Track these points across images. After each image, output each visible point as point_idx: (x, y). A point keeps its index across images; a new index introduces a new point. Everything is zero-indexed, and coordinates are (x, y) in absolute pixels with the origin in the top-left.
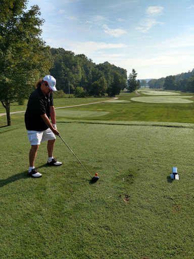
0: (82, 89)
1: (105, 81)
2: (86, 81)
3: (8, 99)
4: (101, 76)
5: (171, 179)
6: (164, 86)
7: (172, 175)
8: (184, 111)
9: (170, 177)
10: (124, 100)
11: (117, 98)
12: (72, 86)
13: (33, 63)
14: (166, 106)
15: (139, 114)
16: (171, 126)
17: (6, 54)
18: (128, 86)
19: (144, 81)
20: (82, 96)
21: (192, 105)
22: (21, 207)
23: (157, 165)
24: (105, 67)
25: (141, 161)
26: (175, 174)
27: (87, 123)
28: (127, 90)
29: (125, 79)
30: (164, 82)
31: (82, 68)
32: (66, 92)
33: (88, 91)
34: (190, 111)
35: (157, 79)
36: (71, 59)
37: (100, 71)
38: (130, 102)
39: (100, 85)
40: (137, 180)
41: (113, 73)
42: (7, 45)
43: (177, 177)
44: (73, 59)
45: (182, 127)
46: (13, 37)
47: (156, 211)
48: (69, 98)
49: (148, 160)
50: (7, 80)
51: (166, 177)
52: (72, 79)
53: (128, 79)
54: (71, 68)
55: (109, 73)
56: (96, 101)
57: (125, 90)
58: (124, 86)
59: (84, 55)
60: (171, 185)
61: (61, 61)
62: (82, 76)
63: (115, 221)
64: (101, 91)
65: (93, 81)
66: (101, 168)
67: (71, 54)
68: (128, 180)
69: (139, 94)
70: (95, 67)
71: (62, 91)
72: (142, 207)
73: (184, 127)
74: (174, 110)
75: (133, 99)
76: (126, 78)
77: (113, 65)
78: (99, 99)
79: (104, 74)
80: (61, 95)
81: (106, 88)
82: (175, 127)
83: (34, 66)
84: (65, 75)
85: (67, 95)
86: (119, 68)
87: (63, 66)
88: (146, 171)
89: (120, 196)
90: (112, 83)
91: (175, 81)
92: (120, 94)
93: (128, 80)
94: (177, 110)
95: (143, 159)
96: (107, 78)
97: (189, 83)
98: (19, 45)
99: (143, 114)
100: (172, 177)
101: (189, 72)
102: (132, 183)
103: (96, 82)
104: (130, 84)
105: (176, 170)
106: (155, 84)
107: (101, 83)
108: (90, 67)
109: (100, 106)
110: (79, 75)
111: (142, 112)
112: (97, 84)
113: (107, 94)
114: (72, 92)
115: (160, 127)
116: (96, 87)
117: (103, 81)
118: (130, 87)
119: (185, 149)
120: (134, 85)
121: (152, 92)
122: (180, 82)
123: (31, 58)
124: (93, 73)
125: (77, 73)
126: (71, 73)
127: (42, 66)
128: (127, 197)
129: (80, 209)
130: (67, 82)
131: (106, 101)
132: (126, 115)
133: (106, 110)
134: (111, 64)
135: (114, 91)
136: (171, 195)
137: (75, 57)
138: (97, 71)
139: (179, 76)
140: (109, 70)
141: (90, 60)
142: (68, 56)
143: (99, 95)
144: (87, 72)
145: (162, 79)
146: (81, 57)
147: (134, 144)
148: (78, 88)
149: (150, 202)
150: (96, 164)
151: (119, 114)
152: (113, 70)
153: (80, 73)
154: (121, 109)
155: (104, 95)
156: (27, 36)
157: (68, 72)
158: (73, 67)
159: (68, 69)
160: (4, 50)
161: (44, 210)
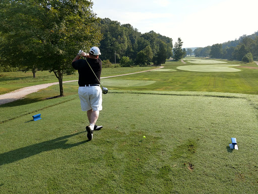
0: (128, 58)
1: (150, 50)
2: (132, 50)
3: (60, 70)
4: (147, 45)
5: (230, 149)
6: (210, 54)
7: (231, 145)
8: (232, 80)
9: (229, 147)
10: (170, 68)
11: (163, 67)
12: (118, 55)
13: (84, 35)
14: (213, 75)
15: (186, 83)
16: (223, 97)
17: (60, 27)
18: (174, 55)
19: (190, 50)
20: (128, 65)
22: (95, 173)
23: (215, 135)
24: (151, 37)
25: (199, 132)
26: (234, 144)
27: (138, 93)
28: (172, 59)
29: (170, 48)
30: (210, 50)
31: (128, 37)
32: (112, 61)
33: (133, 60)
34: (237, 80)
35: (203, 47)
36: (117, 29)
37: (146, 41)
38: (176, 70)
39: (146, 54)
40: (198, 150)
41: (158, 42)
42: (61, 18)
43: (236, 147)
44: (119, 29)
45: (235, 97)
46: (67, 11)
47: (220, 179)
48: (115, 67)
49: (206, 131)
50: (61, 52)
51: (225, 147)
52: (118, 48)
53: (174, 47)
54: (117, 38)
55: (154, 42)
56: (142, 70)
57: (171, 59)
58: (170, 55)
59: (129, 25)
60: (231, 154)
61: (107, 31)
62: (128, 46)
63: (184, 187)
64: (147, 61)
65: (139, 51)
66: (161, 138)
67: (117, 24)
68: (189, 150)
69: (185, 63)
70: (141, 37)
71: (108, 60)
72: (207, 175)
73: (237, 98)
74: (221, 79)
75: (179, 68)
76: (172, 46)
77: (159, 34)
78: (144, 68)
79: (149, 43)
80: (107, 65)
81: (151, 57)
82: (227, 97)
83: (86, 38)
84: (111, 45)
85: (113, 65)
86: (165, 37)
87: (109, 36)
88: (205, 142)
89: (185, 165)
90: (158, 52)
91: (221, 50)
92: (166, 63)
93: (174, 49)
94: (224, 79)
95: (201, 129)
96: (153, 47)
97: (236, 51)
98: (71, 18)
99: (190, 83)
100: (232, 147)
101: (235, 40)
102: (194, 152)
103: (141, 51)
104: (176, 53)
105: (235, 140)
106: (201, 53)
107: (147, 52)
108: (135, 37)
109: (146, 75)
110: (125, 45)
111: (188, 81)
112: (143, 54)
113: (153, 63)
114: (118, 61)
115: (213, 98)
116: (142, 56)
117: (149, 51)
118: (175, 56)
119: (240, 120)
120: (180, 54)
121: (198, 61)
122: (227, 49)
123: (83, 30)
124: (139, 43)
125: (123, 42)
126: (117, 43)
127: (93, 38)
128: (191, 166)
129: (149, 176)
130: (112, 52)
131: (151, 70)
132: (172, 84)
133: (153, 79)
134: (157, 33)
135: (159, 60)
136: (233, 163)
137: (121, 27)
138: (143, 40)
139: (225, 45)
140: (154, 39)
141: (136, 29)
142: (114, 26)
143: (144, 64)
144: (133, 41)
145: (208, 48)
146: (127, 27)
147: (190, 115)
148: (124, 57)
149: (213, 170)
150: (156, 134)
151: (165, 83)
152: (158, 39)
153: (126, 43)
154: (167, 78)
155: (150, 64)
156: (80, 10)
157: (114, 42)
158: (119, 36)
159: (114, 39)
160: (58, 23)
161: (117, 177)
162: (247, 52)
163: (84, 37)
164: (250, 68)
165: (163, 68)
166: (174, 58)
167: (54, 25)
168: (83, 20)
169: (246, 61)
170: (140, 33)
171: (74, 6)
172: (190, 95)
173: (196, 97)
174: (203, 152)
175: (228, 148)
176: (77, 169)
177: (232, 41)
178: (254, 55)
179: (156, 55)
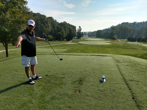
0: (51, 36)
2: (53, 32)
3: (7, 41)
4: (62, 29)
5: (101, 82)
6: (96, 36)
8: (107, 49)
10: (75, 43)
12: (45, 34)
14: (97, 46)
16: (100, 56)
17: (6, 15)
18: (77, 35)
19: (85, 33)
20: (51, 40)
21: (110, 46)
22: (20, 100)
23: (94, 75)
24: (64, 24)
25: (86, 73)
26: (103, 79)
30: (96, 33)
31: (51, 24)
33: (54, 37)
34: (109, 49)
36: (44, 19)
37: (61, 27)
38: (78, 44)
39: (61, 34)
40: (84, 83)
41: (69, 28)
42: (7, 10)
43: (105, 80)
46: (11, 5)
47: (95, 97)
49: (90, 73)
50: (6, 30)
52: (45, 30)
53: (77, 31)
55: (66, 28)
57: (76, 37)
58: (75, 35)
59: (52, 18)
60: (102, 84)
61: (38, 21)
62: (51, 29)
63: (74, 104)
64: (62, 38)
66: (65, 78)
67: (44, 17)
68: (79, 83)
69: (83, 40)
70: (58, 24)
72: (88, 96)
73: (107, 56)
74: (101, 48)
75: (80, 42)
76: (76, 31)
78: (61, 42)
81: (65, 36)
82: (102, 56)
84: (41, 28)
86: (72, 25)
87: (39, 23)
88: (89, 78)
89: (76, 91)
91: (102, 33)
92: (73, 39)
93: (77, 32)
94: (103, 48)
96: (65, 31)
97: (109, 34)
98: (14, 10)
100: (102, 81)
101: (109, 28)
102: (82, 84)
103: (59, 33)
104: (78, 34)
105: (104, 77)
106: (91, 35)
108: (55, 24)
109: (62, 46)
110: (49, 29)
111: (85, 49)
112: (59, 34)
113: (66, 40)
115: (95, 56)
116: (59, 35)
117: (63, 32)
118: (78, 36)
120: (80, 35)
121: (90, 39)
122: (104, 33)
123: (21, 17)
124: (57, 28)
125: (48, 27)
126: (44, 27)
128: (79, 91)
130: (42, 32)
131: (65, 43)
132: (76, 51)
133: (65, 48)
134: (68, 23)
135: (69, 38)
136: (102, 89)
137: (47, 18)
139: (104, 30)
140: (66, 26)
141: (56, 20)
142: (43, 17)
143: (61, 40)
144: (54, 27)
145: (95, 32)
146: (50, 19)
147: (82, 65)
148: (49, 36)
149: (91, 93)
150: (62, 75)
151: (72, 50)
152: (68, 26)
153: (50, 28)
154: (73, 48)
155: (64, 40)
156: (19, 5)
157: (43, 26)
158: (46, 24)
159: (43, 25)
160: (5, 12)
161: (34, 101)
162: (114, 35)
163: (22, 21)
164: (116, 43)
165: (71, 43)
166: (77, 37)
167: (2, 13)
168: (22, 12)
169: (114, 39)
170: (58, 22)
171: (15, 3)
172: (83, 55)
173: (86, 56)
174: (87, 84)
175: (100, 81)
176: (8, 98)
177: (107, 29)
178: (118, 36)
179: (67, 35)
